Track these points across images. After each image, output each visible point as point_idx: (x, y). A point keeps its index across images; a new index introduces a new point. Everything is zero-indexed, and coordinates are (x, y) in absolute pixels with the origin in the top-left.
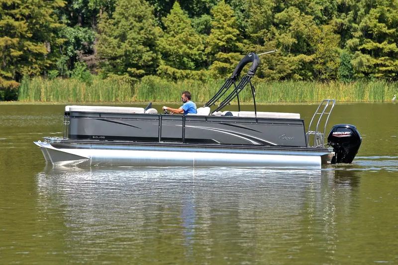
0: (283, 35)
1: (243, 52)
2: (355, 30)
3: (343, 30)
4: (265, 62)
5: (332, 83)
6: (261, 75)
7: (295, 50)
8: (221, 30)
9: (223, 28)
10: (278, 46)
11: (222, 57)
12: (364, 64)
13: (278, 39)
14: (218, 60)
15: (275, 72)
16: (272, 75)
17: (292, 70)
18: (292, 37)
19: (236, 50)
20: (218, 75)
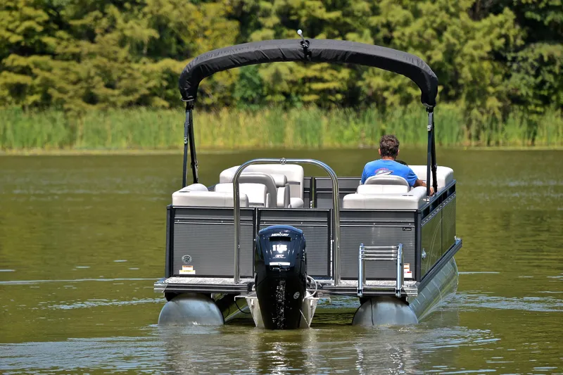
0: (131, 23)
1: (58, 55)
2: (266, 14)
3: (244, 13)
4: (97, 74)
5: (224, 113)
6: (91, 99)
7: (156, 50)
8: (14, 13)
9: (16, 9)
10: (122, 42)
11: (16, 63)
12: (284, 77)
13: (122, 30)
14: (10, 69)
15: (116, 92)
16: (112, 99)
17: (149, 89)
18: (149, 27)
19: (43, 50)
20: (9, 99)
